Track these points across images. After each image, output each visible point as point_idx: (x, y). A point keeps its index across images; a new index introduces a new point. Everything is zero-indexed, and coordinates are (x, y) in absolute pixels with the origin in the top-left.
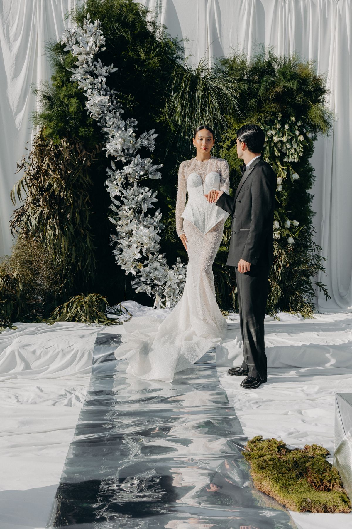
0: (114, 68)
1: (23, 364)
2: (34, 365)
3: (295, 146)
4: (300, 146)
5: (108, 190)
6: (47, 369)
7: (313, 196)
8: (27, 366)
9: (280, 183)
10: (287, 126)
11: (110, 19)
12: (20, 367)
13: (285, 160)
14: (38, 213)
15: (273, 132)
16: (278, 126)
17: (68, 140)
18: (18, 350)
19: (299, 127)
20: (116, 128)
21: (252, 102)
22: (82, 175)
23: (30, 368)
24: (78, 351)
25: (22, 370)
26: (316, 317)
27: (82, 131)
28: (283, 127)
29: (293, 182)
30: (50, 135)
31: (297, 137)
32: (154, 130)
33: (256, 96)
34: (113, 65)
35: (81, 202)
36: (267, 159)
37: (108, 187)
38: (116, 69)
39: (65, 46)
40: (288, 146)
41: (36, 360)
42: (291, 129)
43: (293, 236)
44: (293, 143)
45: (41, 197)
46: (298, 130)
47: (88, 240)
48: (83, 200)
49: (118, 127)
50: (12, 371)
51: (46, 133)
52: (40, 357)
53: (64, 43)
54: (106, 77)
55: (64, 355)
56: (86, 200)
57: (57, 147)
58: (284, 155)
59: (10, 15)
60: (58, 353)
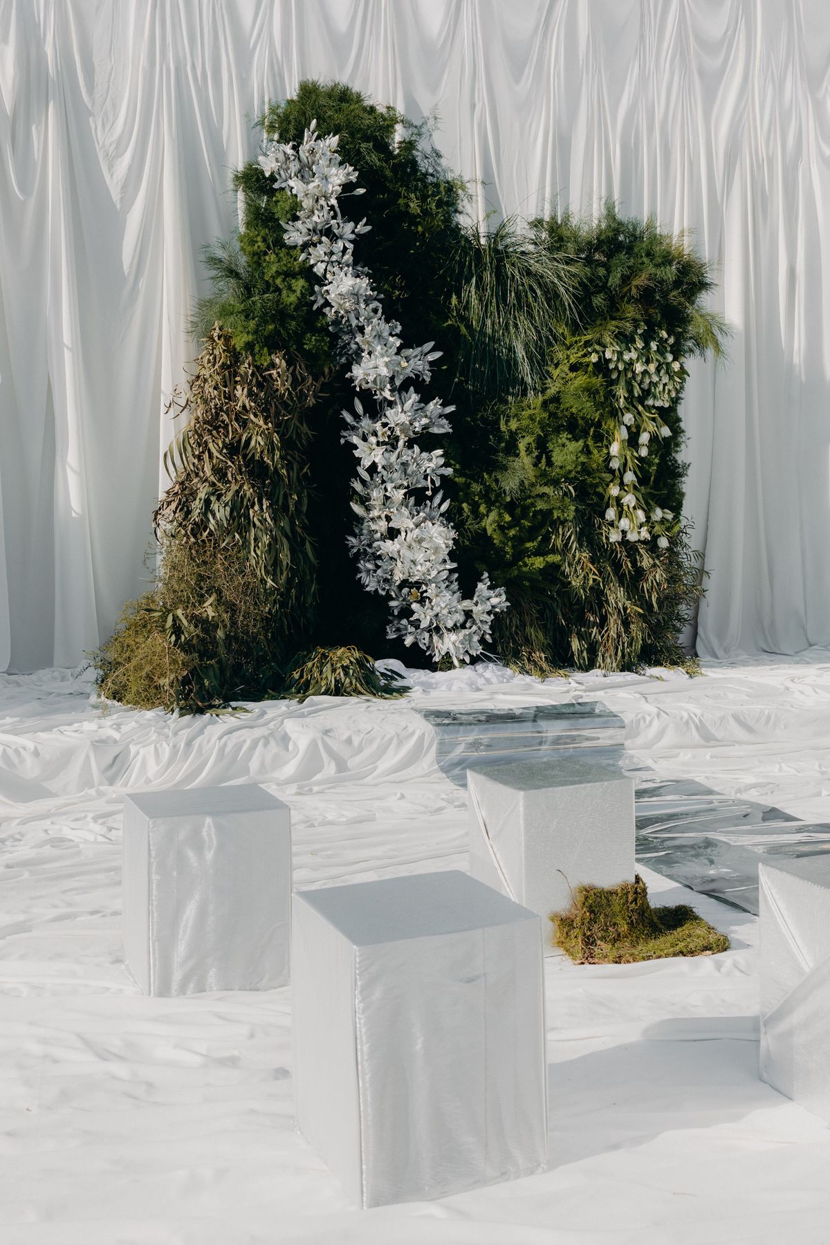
0: (365, 225)
1: (333, 763)
2: (352, 763)
3: (665, 379)
4: (674, 381)
5: (357, 453)
6: (375, 769)
7: (689, 466)
8: (341, 766)
9: (646, 442)
10: (654, 346)
11: (352, 135)
12: (330, 769)
13: (650, 402)
14: (230, 494)
15: (634, 355)
16: (640, 344)
17: (285, 354)
18: (322, 738)
19: (671, 346)
20: (377, 337)
21: (598, 301)
22: (297, 424)
23: (346, 769)
24: (424, 734)
25: (335, 774)
26: (709, 673)
27: (311, 342)
28: (647, 346)
29: (661, 439)
30: (249, 346)
31: (668, 364)
32: (432, 344)
33: (604, 288)
34: (365, 220)
35: (295, 475)
36: (622, 400)
37: (356, 447)
38: (369, 228)
39: (273, 179)
40: (655, 379)
41: (352, 756)
42: (661, 351)
43: (667, 535)
44: (661, 375)
45: (230, 463)
46: (671, 352)
47: (308, 546)
48: (298, 473)
49: (379, 336)
50: (318, 777)
51: (239, 342)
52: (360, 750)
53: (272, 173)
54: (351, 241)
55: (400, 743)
56: (305, 470)
57: (258, 368)
58: (647, 393)
59: (108, 101)
60: (391, 740)
